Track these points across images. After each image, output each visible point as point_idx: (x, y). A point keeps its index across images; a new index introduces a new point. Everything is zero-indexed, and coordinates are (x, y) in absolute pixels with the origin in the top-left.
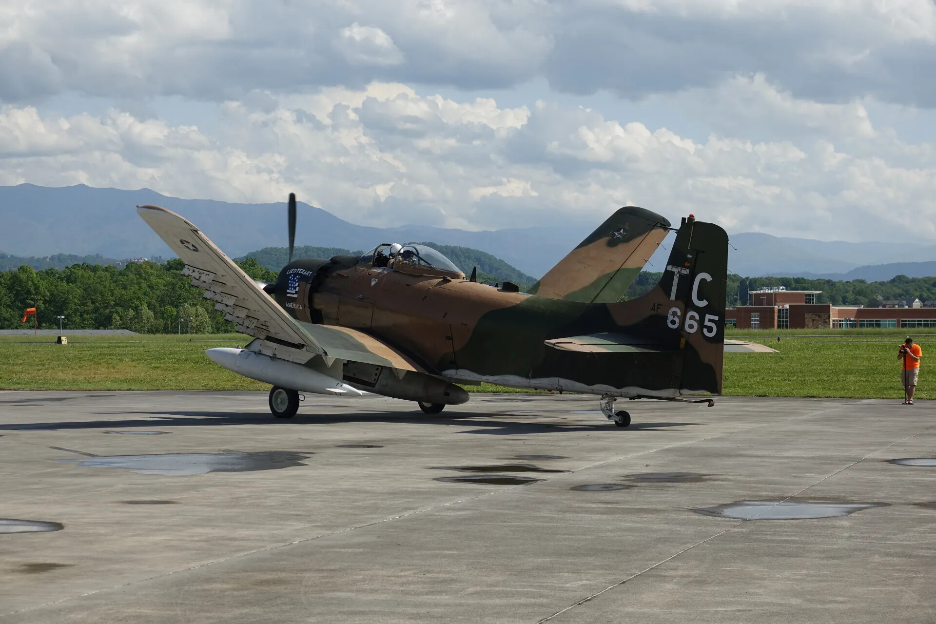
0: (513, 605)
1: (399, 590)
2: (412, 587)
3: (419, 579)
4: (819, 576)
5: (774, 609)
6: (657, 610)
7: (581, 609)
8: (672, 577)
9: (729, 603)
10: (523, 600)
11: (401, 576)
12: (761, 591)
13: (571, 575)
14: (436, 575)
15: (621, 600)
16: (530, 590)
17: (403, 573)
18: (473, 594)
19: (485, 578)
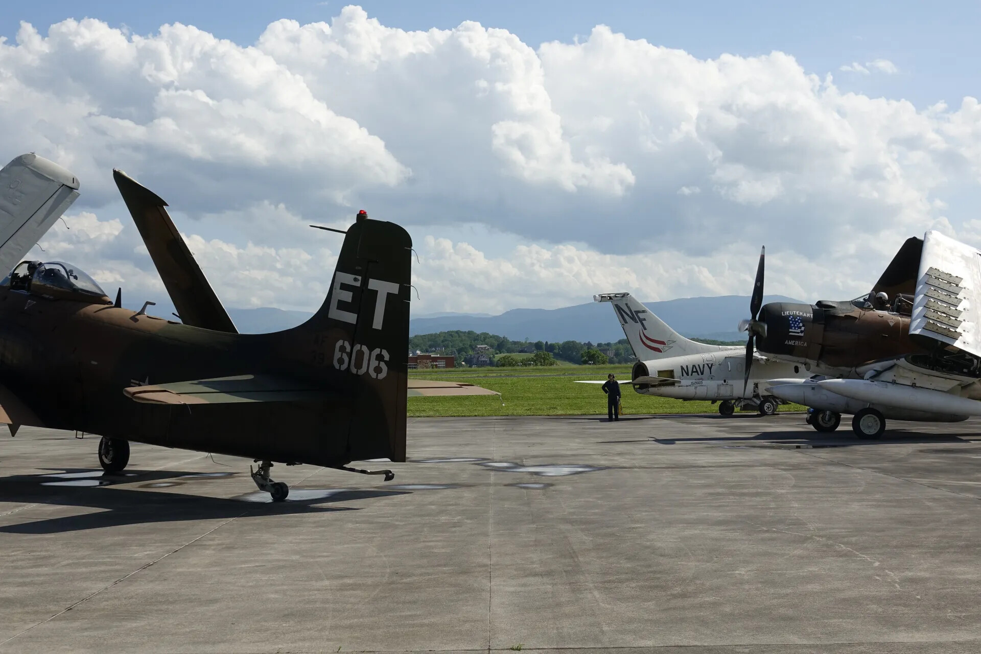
0: (96, 572)
1: (10, 566)
2: (20, 563)
3: (26, 557)
4: (311, 539)
5: (281, 564)
6: (199, 569)
7: (146, 572)
8: (210, 545)
9: (251, 561)
10: (103, 568)
11: (12, 556)
12: (271, 552)
13: (138, 548)
14: (38, 553)
15: (174, 563)
16: (108, 560)
17: (13, 554)
18: (66, 565)
19: (76, 554)
